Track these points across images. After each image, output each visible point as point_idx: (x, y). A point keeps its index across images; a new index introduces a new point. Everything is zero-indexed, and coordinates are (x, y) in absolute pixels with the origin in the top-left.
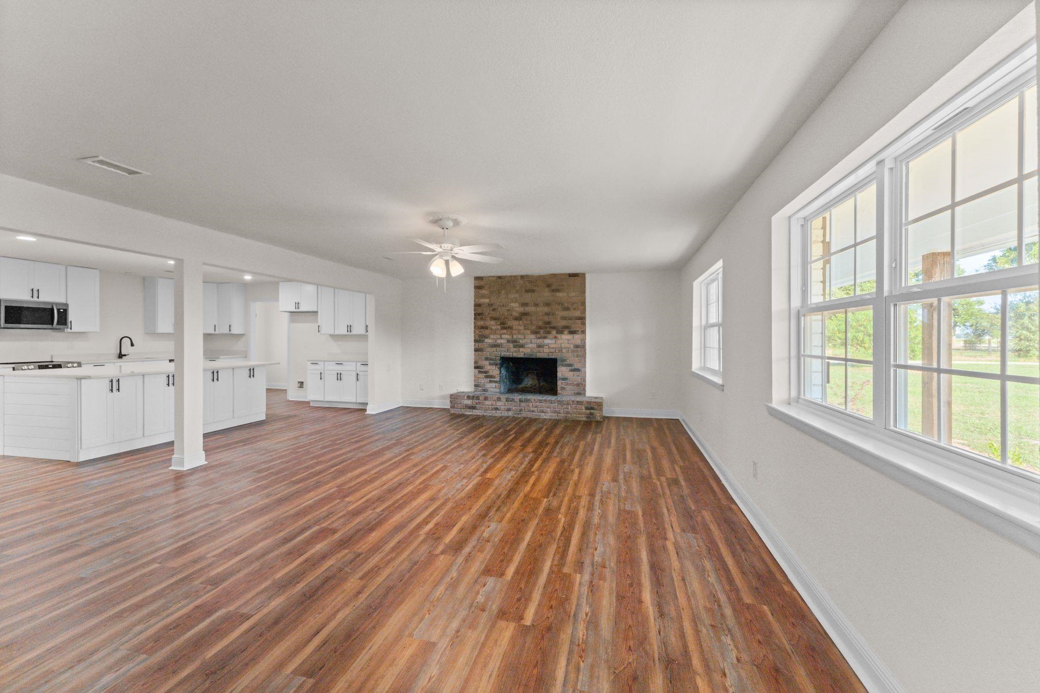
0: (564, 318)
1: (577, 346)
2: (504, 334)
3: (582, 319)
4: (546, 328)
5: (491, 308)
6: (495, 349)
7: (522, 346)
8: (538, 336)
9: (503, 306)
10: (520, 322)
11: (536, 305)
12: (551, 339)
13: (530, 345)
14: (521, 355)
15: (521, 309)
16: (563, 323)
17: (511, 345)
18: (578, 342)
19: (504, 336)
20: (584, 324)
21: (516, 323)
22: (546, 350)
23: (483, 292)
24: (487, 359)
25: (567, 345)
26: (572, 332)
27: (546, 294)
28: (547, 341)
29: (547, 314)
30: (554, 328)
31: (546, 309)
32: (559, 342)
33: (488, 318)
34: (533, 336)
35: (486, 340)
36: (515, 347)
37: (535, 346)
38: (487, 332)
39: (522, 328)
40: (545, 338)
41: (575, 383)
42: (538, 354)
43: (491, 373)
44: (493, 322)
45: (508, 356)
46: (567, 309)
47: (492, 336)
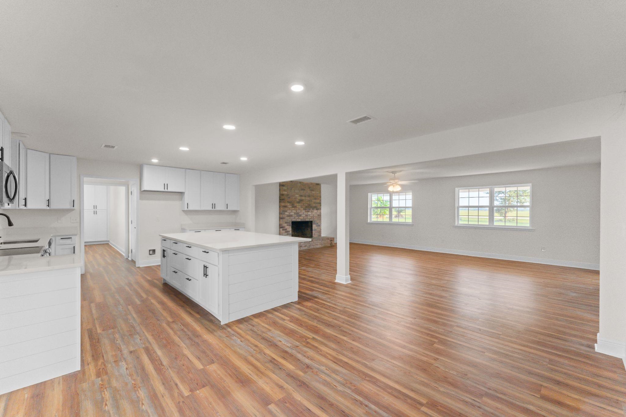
0: (315, 203)
1: (318, 215)
2: (293, 210)
3: (320, 203)
4: (309, 207)
5: (288, 197)
6: (289, 217)
7: (300, 216)
8: (306, 211)
9: (293, 196)
10: (300, 204)
11: (305, 196)
12: (311, 212)
13: (303, 215)
14: (299, 220)
15: (300, 198)
16: (314, 205)
17: (296, 215)
18: (319, 213)
19: (293, 211)
20: (321, 205)
21: (298, 204)
22: (309, 217)
23: (284, 188)
24: (286, 223)
25: (316, 215)
26: (317, 209)
27: (308, 192)
28: (309, 213)
29: (309, 201)
30: (311, 207)
31: (308, 198)
32: (313, 213)
33: (287, 202)
34: (304, 211)
35: (286, 213)
36: (297, 216)
37: (305, 215)
38: (286, 209)
39: (300, 207)
40: (308, 212)
41: (318, 231)
42: (306, 219)
43: (288, 230)
44: (289, 204)
45: (295, 221)
46: (316, 199)
47: (288, 211)
